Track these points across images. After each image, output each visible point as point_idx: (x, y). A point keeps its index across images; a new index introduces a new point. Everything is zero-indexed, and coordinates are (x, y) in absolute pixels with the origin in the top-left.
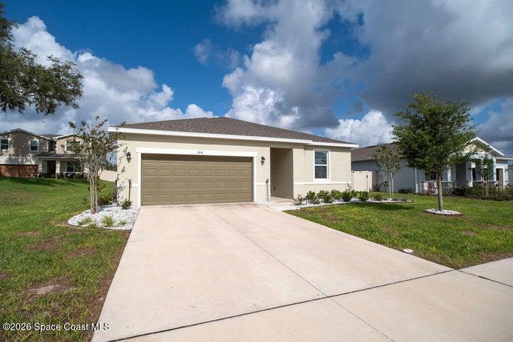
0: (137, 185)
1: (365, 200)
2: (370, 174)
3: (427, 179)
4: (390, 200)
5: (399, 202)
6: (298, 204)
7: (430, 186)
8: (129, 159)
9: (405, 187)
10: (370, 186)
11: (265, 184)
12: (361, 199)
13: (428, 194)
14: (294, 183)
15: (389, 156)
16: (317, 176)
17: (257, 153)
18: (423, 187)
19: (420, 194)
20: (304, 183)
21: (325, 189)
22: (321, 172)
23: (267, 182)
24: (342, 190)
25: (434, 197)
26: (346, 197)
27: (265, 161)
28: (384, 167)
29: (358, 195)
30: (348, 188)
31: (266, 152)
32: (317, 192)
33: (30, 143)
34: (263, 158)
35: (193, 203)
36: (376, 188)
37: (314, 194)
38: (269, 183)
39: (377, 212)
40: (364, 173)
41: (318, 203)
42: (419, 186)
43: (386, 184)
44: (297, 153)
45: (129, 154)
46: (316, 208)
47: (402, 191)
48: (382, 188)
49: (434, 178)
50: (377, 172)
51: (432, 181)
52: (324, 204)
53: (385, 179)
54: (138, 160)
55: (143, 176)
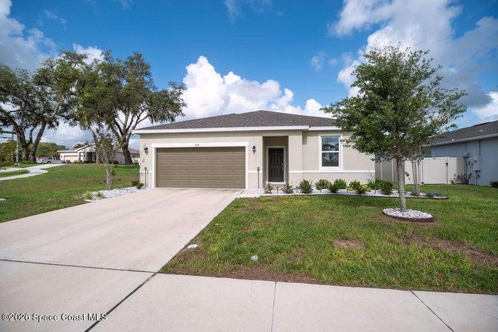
0: (152, 171)
2: (453, 161)
8: (147, 152)
10: (452, 177)
11: (257, 172)
14: (289, 171)
16: (325, 164)
17: (248, 143)
20: (302, 172)
27: (257, 150)
30: (369, 178)
31: (258, 141)
34: (254, 147)
36: (463, 180)
38: (261, 171)
40: (441, 160)
43: (477, 175)
45: (146, 149)
47: (496, 185)
48: (471, 180)
54: (152, 153)
55: (159, 165)
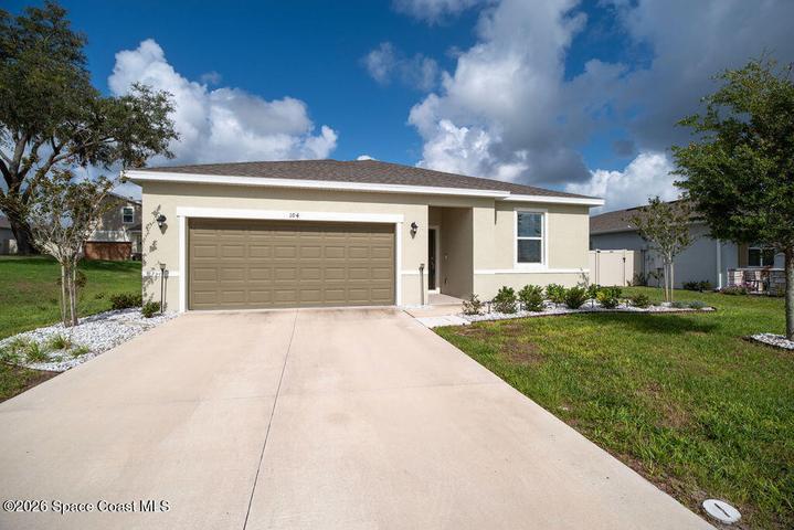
0: (179, 273)
1: (613, 306)
2: (630, 255)
3: (741, 265)
4: (665, 307)
5: (684, 312)
6: (470, 314)
7: (747, 278)
8: (163, 228)
9: (697, 279)
10: (630, 277)
11: (419, 272)
12: (606, 303)
13: (743, 293)
14: (475, 272)
15: (666, 219)
16: (522, 259)
17: (402, 216)
18: (732, 279)
19: (725, 292)
20: (493, 272)
21: (535, 283)
22: (529, 252)
23: (422, 269)
24: (568, 285)
25: (756, 299)
26: (574, 299)
27: (418, 230)
28: (655, 242)
29: (601, 295)
30: (582, 281)
31: (420, 214)
32: (518, 289)
33: (122, 211)
34: (414, 226)
35: (285, 307)
36: (641, 280)
37: (510, 292)
38: (426, 272)
39: (634, 337)
40: (619, 254)
41: (512, 311)
42: (724, 278)
43: (660, 274)
44: (481, 216)
45: (162, 219)
46: (504, 322)
47: (691, 287)
48: (652, 280)
49: (754, 262)
50: (643, 251)
51: (750, 269)
52: (524, 313)
53: (658, 263)
54: (179, 230)
55: (193, 259)
